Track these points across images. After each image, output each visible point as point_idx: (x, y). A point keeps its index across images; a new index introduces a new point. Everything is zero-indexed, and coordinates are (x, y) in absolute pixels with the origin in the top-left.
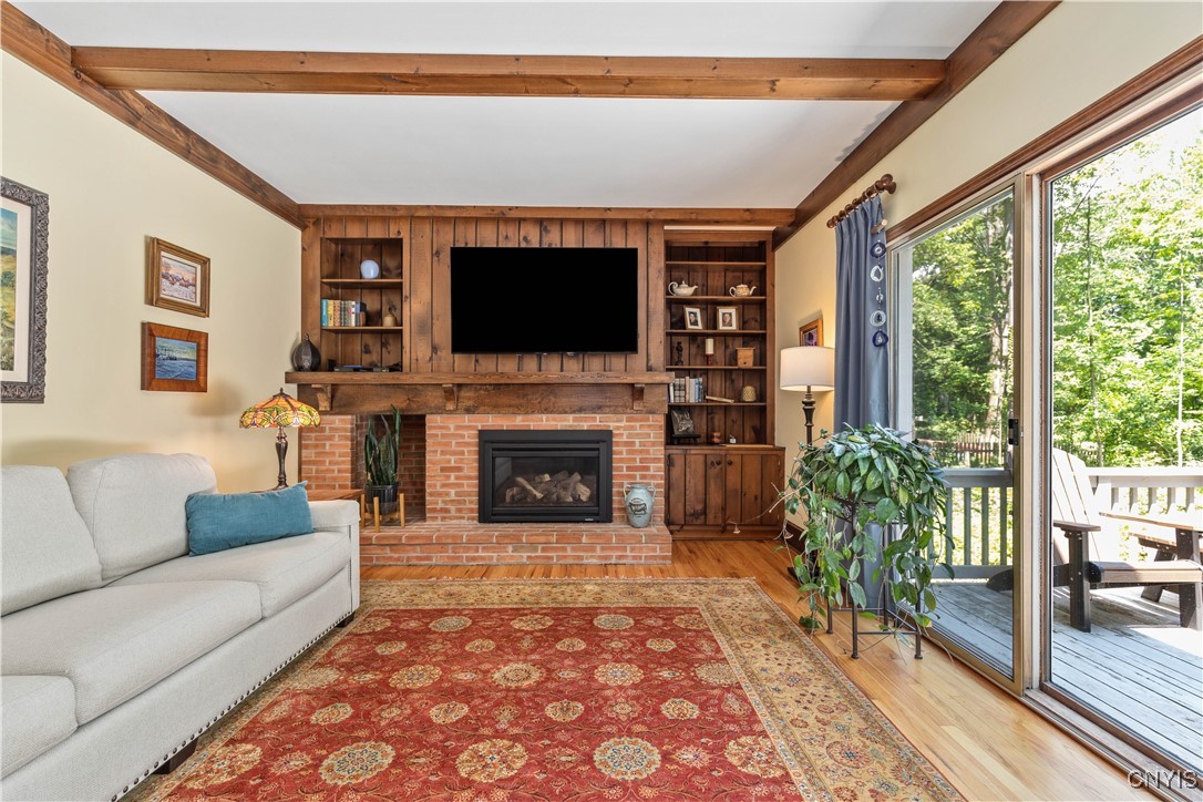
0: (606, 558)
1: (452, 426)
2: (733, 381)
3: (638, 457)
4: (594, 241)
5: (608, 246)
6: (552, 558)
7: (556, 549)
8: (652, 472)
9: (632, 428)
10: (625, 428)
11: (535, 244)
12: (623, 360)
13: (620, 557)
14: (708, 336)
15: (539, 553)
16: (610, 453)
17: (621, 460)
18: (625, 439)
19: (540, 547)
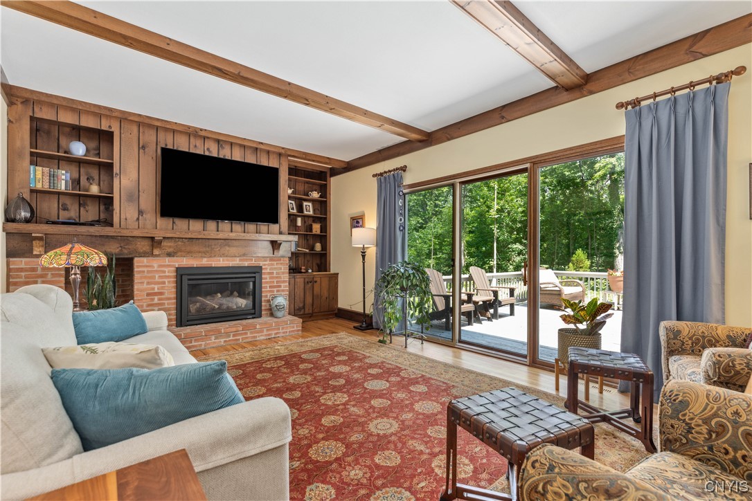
0: (269, 335)
1: (156, 265)
2: (308, 240)
3: (275, 280)
4: (251, 159)
5: (259, 164)
6: (239, 339)
7: (242, 334)
8: (282, 288)
9: (273, 265)
10: (268, 265)
11: (215, 154)
12: (266, 227)
13: (276, 334)
14: (299, 216)
15: (231, 338)
16: (261, 278)
17: (266, 283)
18: (268, 271)
19: (232, 334)
